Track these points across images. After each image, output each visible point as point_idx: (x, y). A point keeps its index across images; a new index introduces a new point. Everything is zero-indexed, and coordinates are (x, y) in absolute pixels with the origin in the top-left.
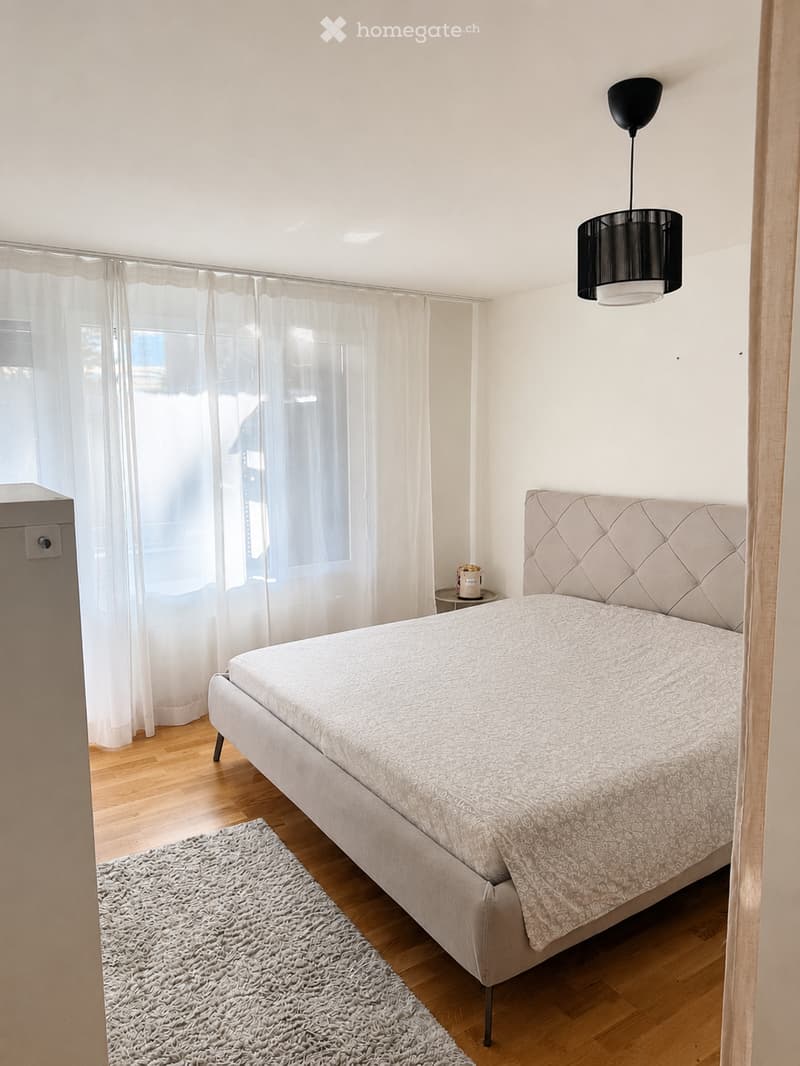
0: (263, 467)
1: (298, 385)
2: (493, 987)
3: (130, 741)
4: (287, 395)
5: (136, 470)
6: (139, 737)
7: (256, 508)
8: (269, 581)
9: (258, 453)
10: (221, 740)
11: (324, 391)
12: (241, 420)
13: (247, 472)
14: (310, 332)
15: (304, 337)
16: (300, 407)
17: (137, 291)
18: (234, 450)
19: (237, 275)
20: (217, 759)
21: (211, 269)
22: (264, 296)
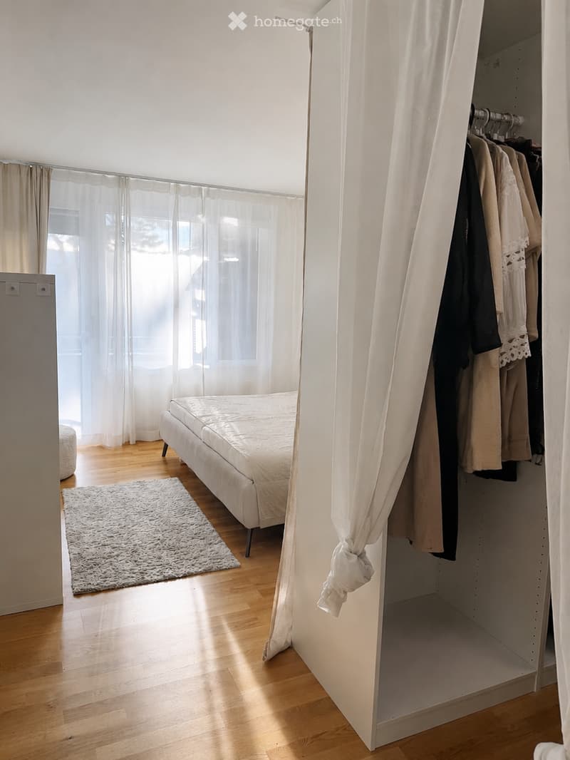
0: (204, 299)
1: (226, 251)
2: (252, 529)
3: (121, 445)
4: (220, 258)
5: (131, 297)
6: (127, 444)
7: (198, 322)
8: (205, 366)
9: (201, 291)
10: (166, 447)
11: (243, 256)
12: (192, 273)
13: (195, 301)
14: (236, 220)
15: (231, 222)
16: (227, 263)
17: (135, 195)
18: (187, 289)
19: (192, 186)
20: (164, 455)
21: (177, 182)
22: (208, 199)
